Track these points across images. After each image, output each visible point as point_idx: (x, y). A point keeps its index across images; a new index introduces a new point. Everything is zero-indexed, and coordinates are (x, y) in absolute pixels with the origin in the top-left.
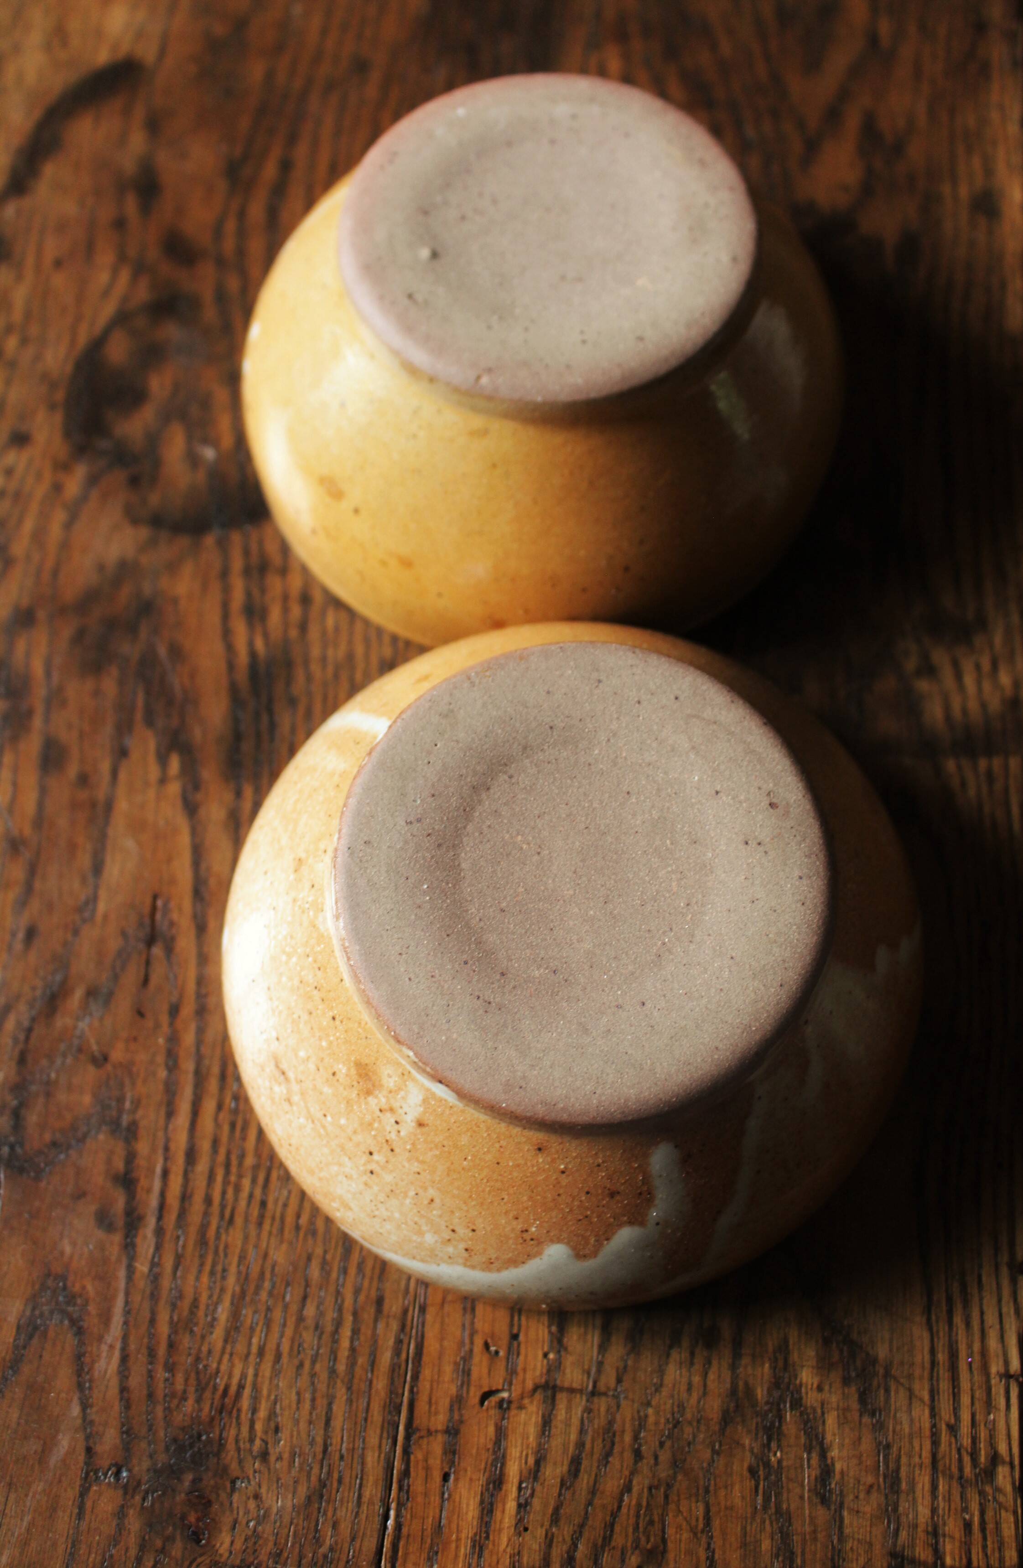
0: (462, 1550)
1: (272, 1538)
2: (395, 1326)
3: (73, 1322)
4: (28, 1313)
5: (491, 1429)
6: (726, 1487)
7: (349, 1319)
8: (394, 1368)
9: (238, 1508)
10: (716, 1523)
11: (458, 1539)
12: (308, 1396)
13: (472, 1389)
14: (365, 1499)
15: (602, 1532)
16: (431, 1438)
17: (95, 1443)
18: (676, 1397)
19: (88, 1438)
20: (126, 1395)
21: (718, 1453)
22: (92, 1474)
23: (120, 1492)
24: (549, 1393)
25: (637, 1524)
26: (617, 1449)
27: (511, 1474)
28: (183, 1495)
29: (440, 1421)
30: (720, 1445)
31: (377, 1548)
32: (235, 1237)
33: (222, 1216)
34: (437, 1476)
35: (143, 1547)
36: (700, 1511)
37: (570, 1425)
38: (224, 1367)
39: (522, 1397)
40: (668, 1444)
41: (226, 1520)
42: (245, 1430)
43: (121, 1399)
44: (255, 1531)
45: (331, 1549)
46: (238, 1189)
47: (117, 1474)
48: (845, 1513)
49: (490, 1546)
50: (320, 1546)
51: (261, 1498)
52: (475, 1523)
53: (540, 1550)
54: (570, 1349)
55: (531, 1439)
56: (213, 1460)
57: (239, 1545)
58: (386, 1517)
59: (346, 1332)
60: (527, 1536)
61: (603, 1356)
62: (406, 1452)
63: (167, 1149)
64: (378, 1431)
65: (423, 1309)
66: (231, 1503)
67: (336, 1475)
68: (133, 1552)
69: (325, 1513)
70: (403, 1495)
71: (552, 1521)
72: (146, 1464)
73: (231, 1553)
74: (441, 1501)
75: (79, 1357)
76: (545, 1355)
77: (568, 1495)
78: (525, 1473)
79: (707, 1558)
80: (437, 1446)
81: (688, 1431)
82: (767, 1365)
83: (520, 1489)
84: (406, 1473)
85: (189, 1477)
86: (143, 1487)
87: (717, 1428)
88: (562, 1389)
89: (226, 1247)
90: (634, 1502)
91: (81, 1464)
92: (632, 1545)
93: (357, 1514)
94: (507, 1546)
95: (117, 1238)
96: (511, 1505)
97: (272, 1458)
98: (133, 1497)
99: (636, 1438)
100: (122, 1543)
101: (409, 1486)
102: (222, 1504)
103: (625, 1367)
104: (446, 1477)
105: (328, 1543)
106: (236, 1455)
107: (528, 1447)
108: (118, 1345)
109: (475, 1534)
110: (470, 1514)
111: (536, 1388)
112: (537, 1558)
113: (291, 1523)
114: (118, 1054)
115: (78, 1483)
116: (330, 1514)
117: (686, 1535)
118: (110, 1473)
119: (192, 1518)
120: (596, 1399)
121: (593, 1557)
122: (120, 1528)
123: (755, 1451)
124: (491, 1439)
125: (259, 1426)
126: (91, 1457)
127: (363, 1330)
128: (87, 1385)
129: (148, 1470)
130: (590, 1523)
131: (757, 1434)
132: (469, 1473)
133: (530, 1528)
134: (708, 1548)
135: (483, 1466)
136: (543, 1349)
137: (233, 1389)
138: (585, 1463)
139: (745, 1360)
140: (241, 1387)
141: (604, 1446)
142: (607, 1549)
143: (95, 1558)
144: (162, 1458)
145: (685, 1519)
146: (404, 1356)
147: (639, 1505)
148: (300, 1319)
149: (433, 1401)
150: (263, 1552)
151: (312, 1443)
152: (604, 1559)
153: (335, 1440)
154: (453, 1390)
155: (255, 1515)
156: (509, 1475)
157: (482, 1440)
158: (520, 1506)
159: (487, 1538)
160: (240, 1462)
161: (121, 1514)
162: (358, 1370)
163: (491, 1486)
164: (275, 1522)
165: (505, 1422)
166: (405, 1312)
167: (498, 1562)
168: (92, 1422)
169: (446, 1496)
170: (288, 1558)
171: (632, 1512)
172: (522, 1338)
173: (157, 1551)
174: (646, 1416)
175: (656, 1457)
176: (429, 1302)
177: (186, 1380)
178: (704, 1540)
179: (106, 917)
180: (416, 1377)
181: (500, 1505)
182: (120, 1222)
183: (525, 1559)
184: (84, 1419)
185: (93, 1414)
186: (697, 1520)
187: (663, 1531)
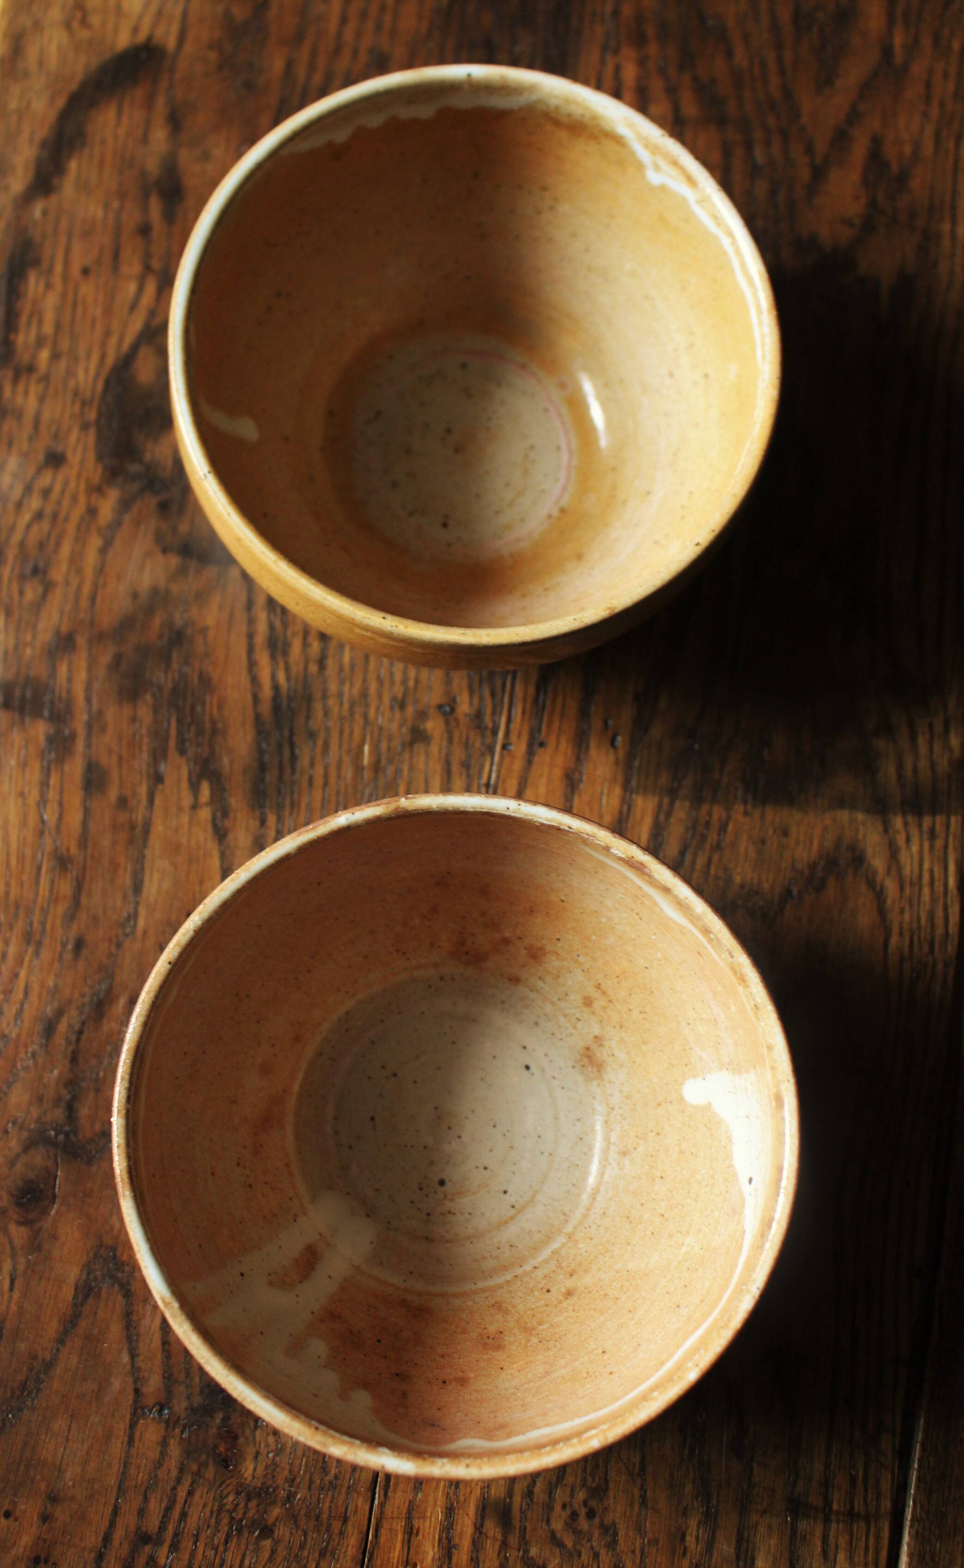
1: (287, 1467)
3: (122, 1286)
4: (84, 1276)
6: (659, 1441)
9: (260, 1442)
10: (647, 1468)
17: (142, 1386)
19: (136, 1381)
20: (166, 1347)
22: (139, 1410)
23: (163, 1425)
28: (215, 1430)
31: (373, 1477)
35: (182, 1470)
36: (635, 1459)
41: (250, 1451)
43: (163, 1351)
44: (273, 1461)
45: (336, 1477)
47: (160, 1411)
48: (755, 1466)
50: (327, 1475)
51: (279, 1434)
53: (505, 1485)
57: (260, 1471)
66: (254, 1437)
68: (174, 1473)
72: (184, 1404)
73: (254, 1477)
75: (128, 1314)
79: (641, 1496)
85: (219, 1417)
86: (182, 1422)
91: (131, 1402)
92: (579, 1484)
98: (173, 1429)
100: (165, 1466)
102: (247, 1439)
105: (333, 1472)
112: (503, 1490)
113: (304, 1455)
115: (128, 1417)
117: (623, 1477)
118: (154, 1410)
119: (222, 1449)
121: (548, 1492)
122: (163, 1454)
126: (138, 1397)
128: (135, 1338)
129: (186, 1409)
134: (642, 1488)
142: (560, 1486)
143: (143, 1477)
144: (198, 1400)
145: (623, 1464)
150: (280, 1477)
152: (557, 1494)
155: (274, 1448)
161: (164, 1443)
164: (290, 1454)
167: (471, 1492)
168: (139, 1369)
170: (300, 1482)
173: (193, 1473)
178: (637, 1481)
179: (145, 932)
183: (493, 1491)
184: (133, 1366)
185: (140, 1362)
186: (634, 1465)
187: (606, 1474)
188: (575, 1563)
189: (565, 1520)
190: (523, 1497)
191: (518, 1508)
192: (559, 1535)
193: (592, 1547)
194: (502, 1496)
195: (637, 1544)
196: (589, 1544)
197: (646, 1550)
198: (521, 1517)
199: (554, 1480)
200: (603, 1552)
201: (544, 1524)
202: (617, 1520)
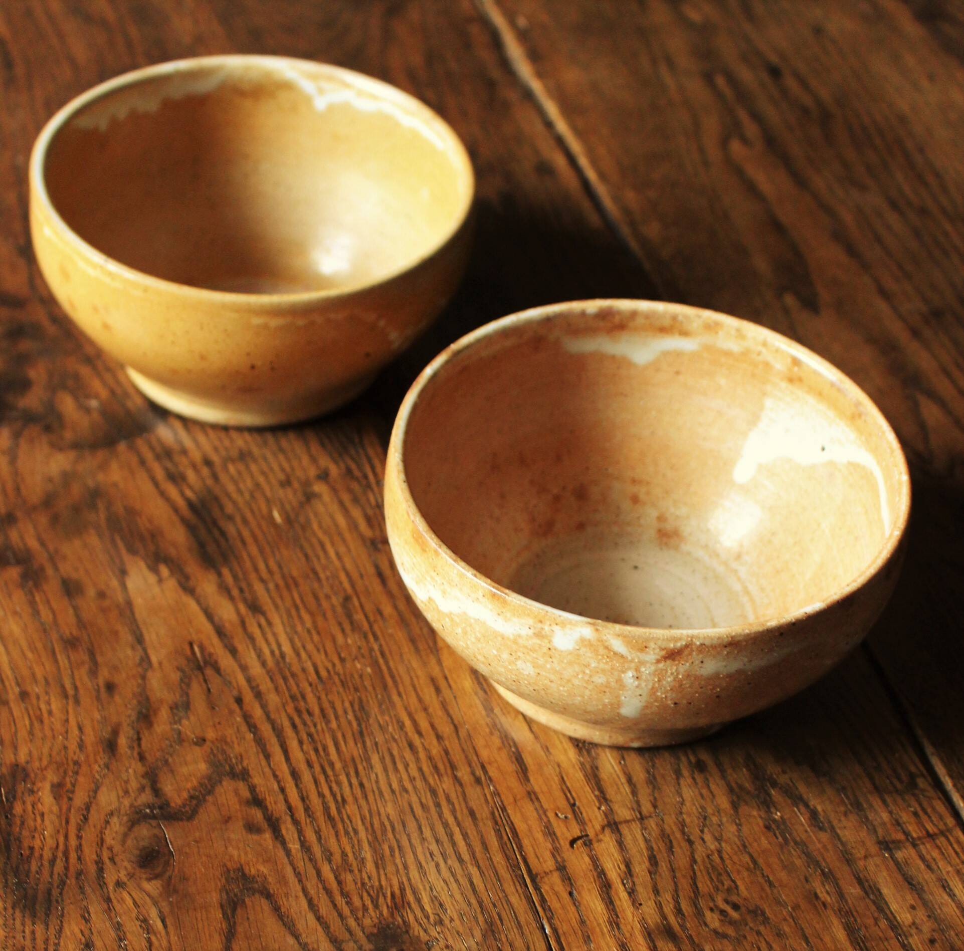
0: (605, 929)
2: (490, 823)
3: (261, 893)
4: (225, 896)
5: (587, 859)
6: (756, 841)
7: (456, 830)
8: (503, 847)
10: (761, 861)
11: (599, 925)
12: (452, 879)
13: (562, 842)
14: (523, 923)
15: (691, 890)
16: (550, 876)
18: (696, 804)
20: (322, 921)
21: (740, 825)
24: (614, 827)
25: (711, 878)
26: (675, 843)
27: (614, 878)
29: (550, 864)
30: (739, 820)
31: (547, 947)
32: (351, 808)
33: (336, 801)
34: (565, 896)
36: (747, 859)
37: (637, 840)
38: (384, 883)
39: (597, 835)
40: (706, 830)
42: (419, 914)
43: (320, 924)
46: (339, 783)
48: (839, 831)
49: (622, 921)
51: (451, 946)
52: (605, 912)
53: (656, 913)
54: (613, 800)
55: (616, 855)
56: (406, 937)
58: (544, 930)
59: (458, 837)
60: (644, 907)
61: (637, 797)
62: (537, 888)
63: (275, 776)
64: (511, 883)
65: (504, 809)
67: (496, 917)
69: (500, 940)
70: (549, 914)
71: (655, 895)
74: (575, 907)
75: (277, 909)
76: (599, 808)
77: (657, 877)
78: (622, 875)
79: (766, 881)
80: (556, 878)
81: (715, 819)
82: (744, 770)
83: (624, 885)
84: (543, 900)
87: (732, 812)
88: (621, 823)
89: (349, 817)
90: (702, 868)
92: (715, 891)
93: (523, 933)
94: (633, 917)
95: (268, 836)
96: (624, 895)
97: (447, 921)
99: (683, 833)
101: (549, 906)
103: (655, 799)
104: (571, 894)
106: (420, 928)
107: (616, 861)
108: (301, 894)
109: (609, 918)
110: (599, 909)
111: (603, 828)
112: (656, 917)
114: (211, 735)
116: (504, 939)
117: (745, 874)
120: (646, 821)
121: (693, 906)
123: (763, 816)
124: (589, 864)
125: (427, 907)
127: (469, 832)
128: (291, 924)
130: (680, 887)
131: (759, 807)
132: (585, 886)
133: (643, 903)
134: (763, 876)
135: (592, 880)
136: (595, 805)
137: (397, 892)
138: (659, 857)
139: (730, 771)
140: (402, 890)
141: (666, 844)
142: (699, 898)
144: (368, 947)
145: (740, 865)
146: (505, 838)
147: (706, 868)
148: (423, 840)
149: (539, 855)
151: (469, 904)
152: (701, 903)
153: (485, 898)
154: (549, 846)
156: (613, 880)
157: (584, 866)
158: (629, 894)
159: (617, 917)
160: (425, 931)
162: (479, 855)
163: (604, 889)
165: (594, 852)
166: (493, 814)
167: (632, 928)
168: (306, 943)
169: (577, 904)
171: (704, 873)
172: (577, 803)
174: (683, 820)
175: (703, 839)
176: (506, 803)
177: (362, 898)
178: (758, 873)
179: (160, 664)
180: (520, 847)
181: (616, 897)
182: (265, 825)
183: (649, 920)
184: (300, 944)
185: (304, 938)
186: (748, 863)
187: (730, 876)
188: (745, 943)
189: (719, 919)
190: (676, 917)
191: (677, 925)
192: (720, 931)
193: (751, 929)
194: (659, 921)
195: (785, 913)
196: (748, 928)
197: (794, 914)
198: (682, 930)
199: (692, 895)
200: (762, 928)
201: (703, 927)
202: (758, 903)
